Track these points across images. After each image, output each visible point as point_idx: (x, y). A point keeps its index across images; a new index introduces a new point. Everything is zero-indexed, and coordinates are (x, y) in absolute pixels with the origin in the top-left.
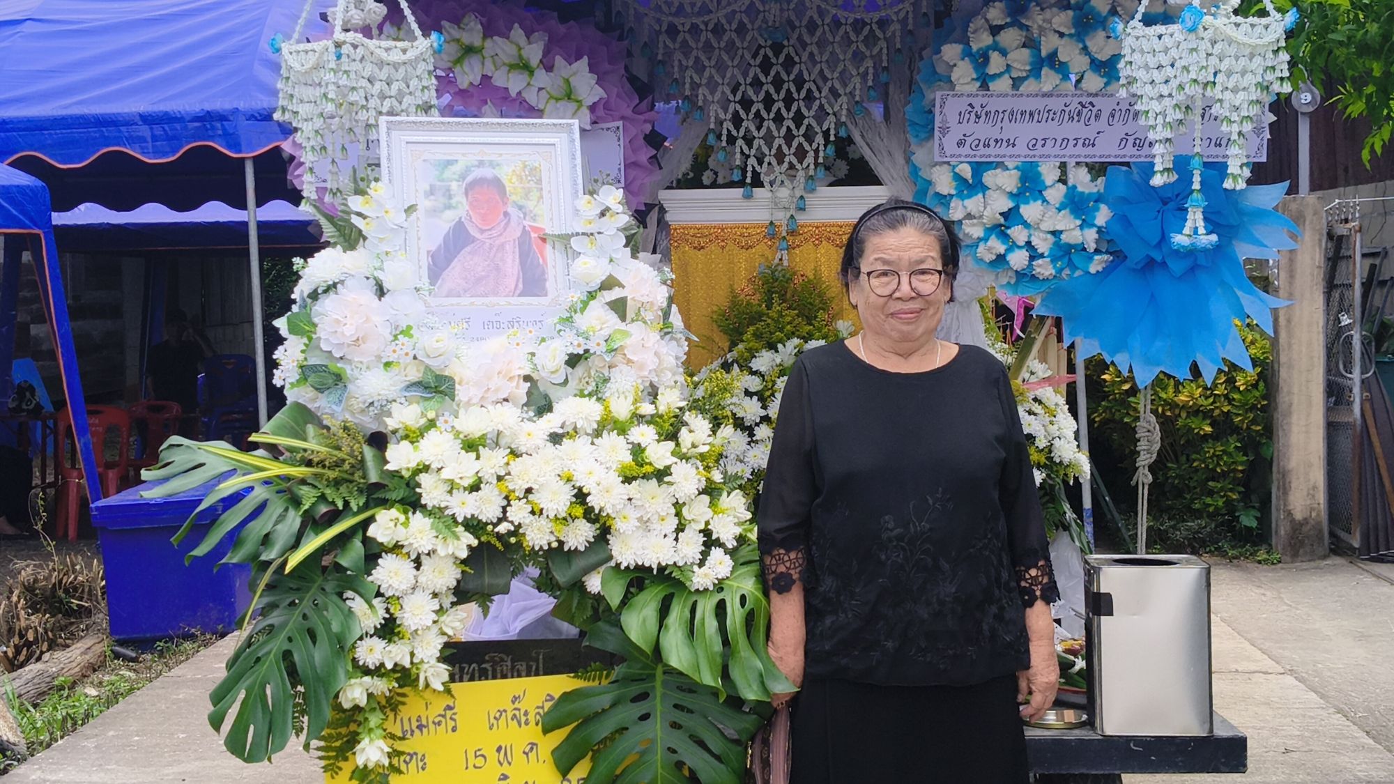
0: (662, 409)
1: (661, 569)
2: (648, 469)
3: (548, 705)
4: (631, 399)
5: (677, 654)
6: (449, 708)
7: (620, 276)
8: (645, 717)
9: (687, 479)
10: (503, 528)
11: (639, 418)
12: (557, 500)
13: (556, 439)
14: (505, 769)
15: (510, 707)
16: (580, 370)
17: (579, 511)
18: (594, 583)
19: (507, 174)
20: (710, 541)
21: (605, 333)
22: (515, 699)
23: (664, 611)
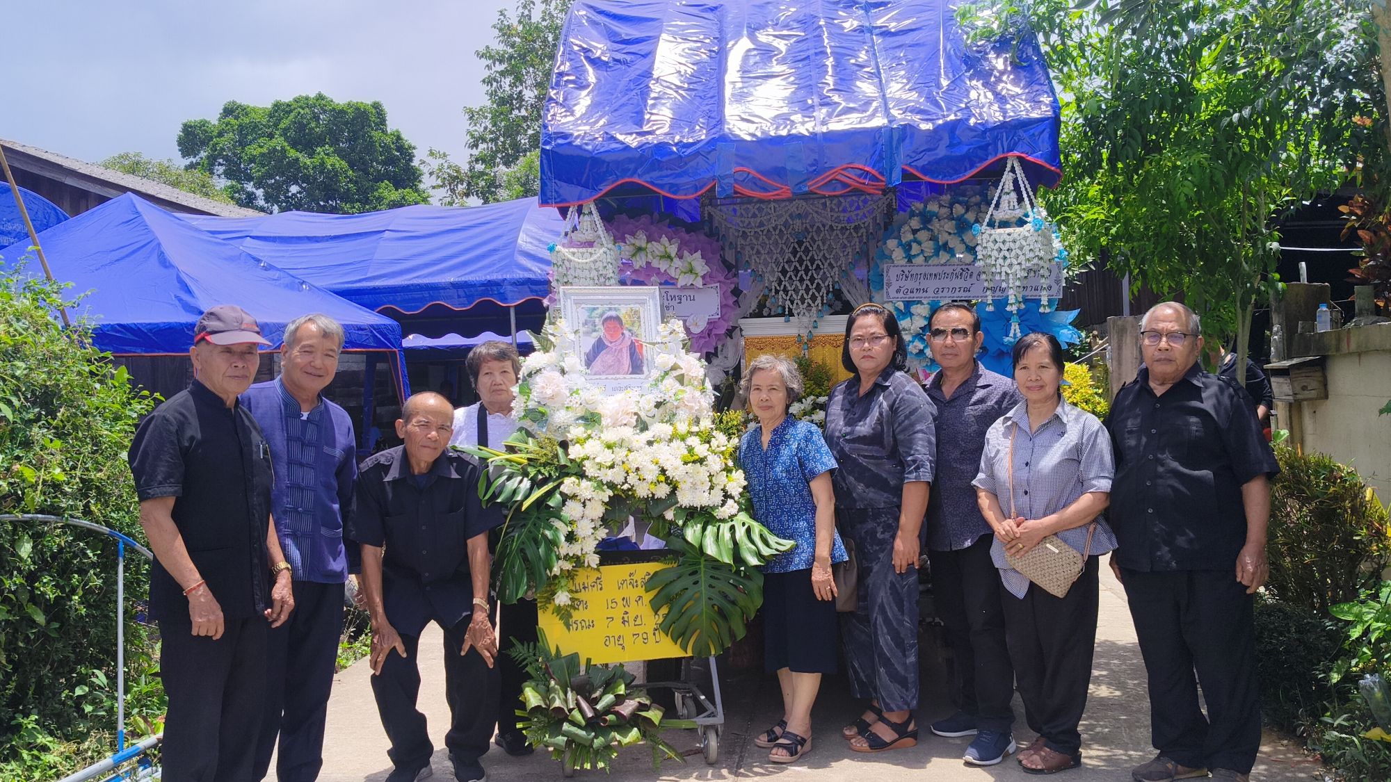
0: (702, 429)
1: (702, 508)
2: (696, 458)
3: (647, 578)
4: (687, 423)
5: (711, 549)
6: (598, 578)
7: (681, 364)
8: (696, 583)
9: (715, 463)
10: (625, 487)
11: (692, 433)
12: (651, 473)
13: (650, 443)
14: (626, 609)
15: (628, 578)
16: (661, 409)
17: (662, 478)
18: (669, 515)
19: (623, 312)
20: (727, 496)
21: (674, 391)
22: (631, 574)
23: (704, 529)
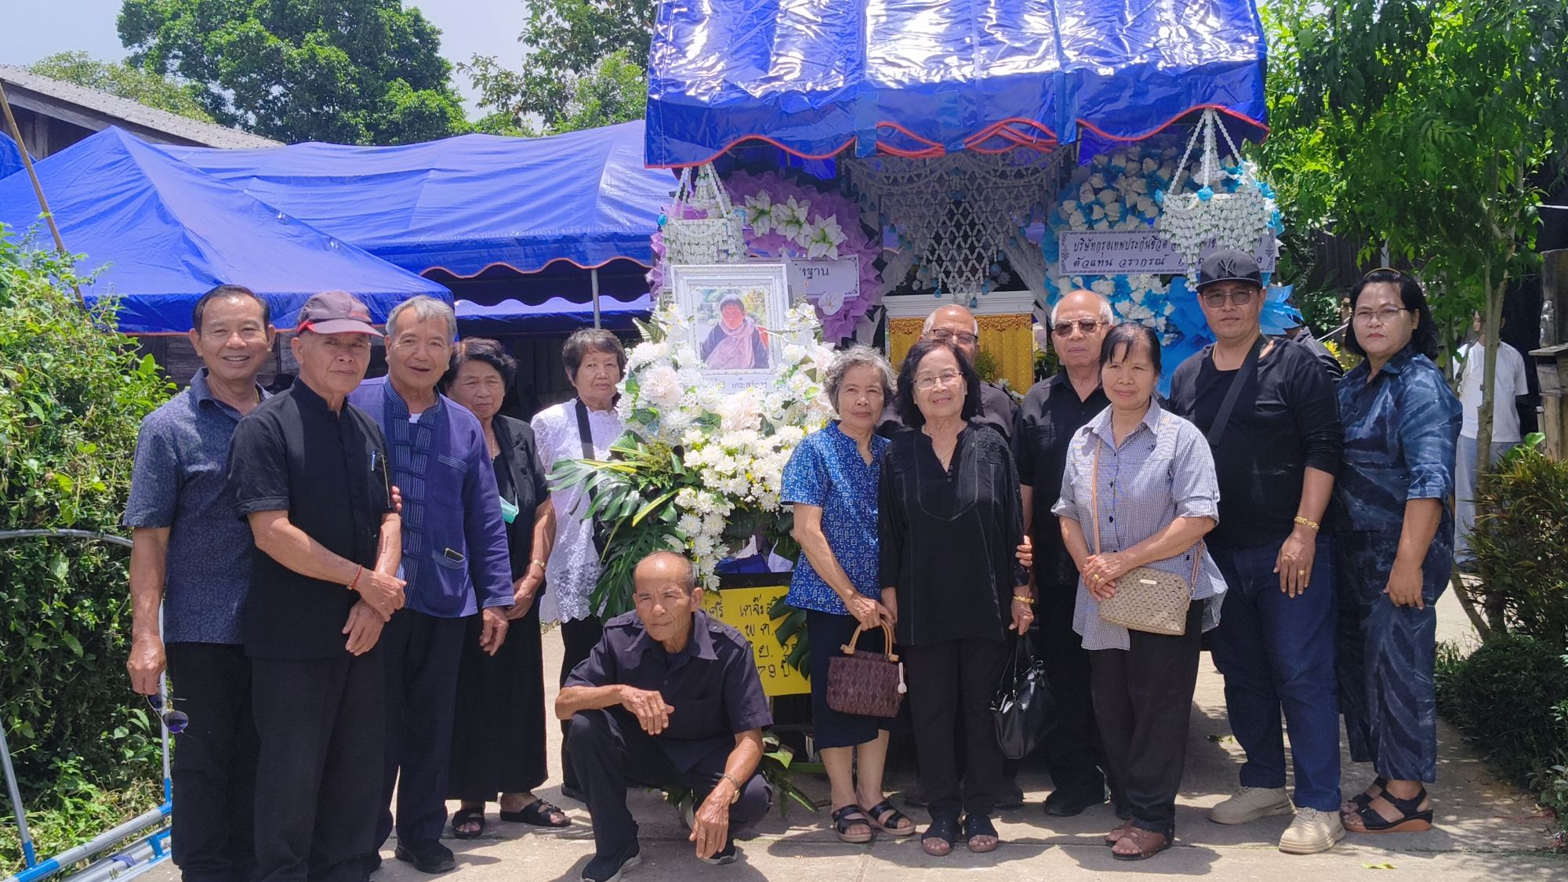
3: (773, 603)
6: (718, 603)
7: (811, 356)
10: (749, 499)
13: (777, 449)
15: (753, 603)
16: (790, 409)
19: (744, 296)
21: (804, 389)
22: (755, 599)
